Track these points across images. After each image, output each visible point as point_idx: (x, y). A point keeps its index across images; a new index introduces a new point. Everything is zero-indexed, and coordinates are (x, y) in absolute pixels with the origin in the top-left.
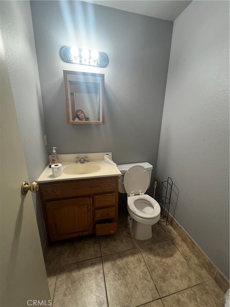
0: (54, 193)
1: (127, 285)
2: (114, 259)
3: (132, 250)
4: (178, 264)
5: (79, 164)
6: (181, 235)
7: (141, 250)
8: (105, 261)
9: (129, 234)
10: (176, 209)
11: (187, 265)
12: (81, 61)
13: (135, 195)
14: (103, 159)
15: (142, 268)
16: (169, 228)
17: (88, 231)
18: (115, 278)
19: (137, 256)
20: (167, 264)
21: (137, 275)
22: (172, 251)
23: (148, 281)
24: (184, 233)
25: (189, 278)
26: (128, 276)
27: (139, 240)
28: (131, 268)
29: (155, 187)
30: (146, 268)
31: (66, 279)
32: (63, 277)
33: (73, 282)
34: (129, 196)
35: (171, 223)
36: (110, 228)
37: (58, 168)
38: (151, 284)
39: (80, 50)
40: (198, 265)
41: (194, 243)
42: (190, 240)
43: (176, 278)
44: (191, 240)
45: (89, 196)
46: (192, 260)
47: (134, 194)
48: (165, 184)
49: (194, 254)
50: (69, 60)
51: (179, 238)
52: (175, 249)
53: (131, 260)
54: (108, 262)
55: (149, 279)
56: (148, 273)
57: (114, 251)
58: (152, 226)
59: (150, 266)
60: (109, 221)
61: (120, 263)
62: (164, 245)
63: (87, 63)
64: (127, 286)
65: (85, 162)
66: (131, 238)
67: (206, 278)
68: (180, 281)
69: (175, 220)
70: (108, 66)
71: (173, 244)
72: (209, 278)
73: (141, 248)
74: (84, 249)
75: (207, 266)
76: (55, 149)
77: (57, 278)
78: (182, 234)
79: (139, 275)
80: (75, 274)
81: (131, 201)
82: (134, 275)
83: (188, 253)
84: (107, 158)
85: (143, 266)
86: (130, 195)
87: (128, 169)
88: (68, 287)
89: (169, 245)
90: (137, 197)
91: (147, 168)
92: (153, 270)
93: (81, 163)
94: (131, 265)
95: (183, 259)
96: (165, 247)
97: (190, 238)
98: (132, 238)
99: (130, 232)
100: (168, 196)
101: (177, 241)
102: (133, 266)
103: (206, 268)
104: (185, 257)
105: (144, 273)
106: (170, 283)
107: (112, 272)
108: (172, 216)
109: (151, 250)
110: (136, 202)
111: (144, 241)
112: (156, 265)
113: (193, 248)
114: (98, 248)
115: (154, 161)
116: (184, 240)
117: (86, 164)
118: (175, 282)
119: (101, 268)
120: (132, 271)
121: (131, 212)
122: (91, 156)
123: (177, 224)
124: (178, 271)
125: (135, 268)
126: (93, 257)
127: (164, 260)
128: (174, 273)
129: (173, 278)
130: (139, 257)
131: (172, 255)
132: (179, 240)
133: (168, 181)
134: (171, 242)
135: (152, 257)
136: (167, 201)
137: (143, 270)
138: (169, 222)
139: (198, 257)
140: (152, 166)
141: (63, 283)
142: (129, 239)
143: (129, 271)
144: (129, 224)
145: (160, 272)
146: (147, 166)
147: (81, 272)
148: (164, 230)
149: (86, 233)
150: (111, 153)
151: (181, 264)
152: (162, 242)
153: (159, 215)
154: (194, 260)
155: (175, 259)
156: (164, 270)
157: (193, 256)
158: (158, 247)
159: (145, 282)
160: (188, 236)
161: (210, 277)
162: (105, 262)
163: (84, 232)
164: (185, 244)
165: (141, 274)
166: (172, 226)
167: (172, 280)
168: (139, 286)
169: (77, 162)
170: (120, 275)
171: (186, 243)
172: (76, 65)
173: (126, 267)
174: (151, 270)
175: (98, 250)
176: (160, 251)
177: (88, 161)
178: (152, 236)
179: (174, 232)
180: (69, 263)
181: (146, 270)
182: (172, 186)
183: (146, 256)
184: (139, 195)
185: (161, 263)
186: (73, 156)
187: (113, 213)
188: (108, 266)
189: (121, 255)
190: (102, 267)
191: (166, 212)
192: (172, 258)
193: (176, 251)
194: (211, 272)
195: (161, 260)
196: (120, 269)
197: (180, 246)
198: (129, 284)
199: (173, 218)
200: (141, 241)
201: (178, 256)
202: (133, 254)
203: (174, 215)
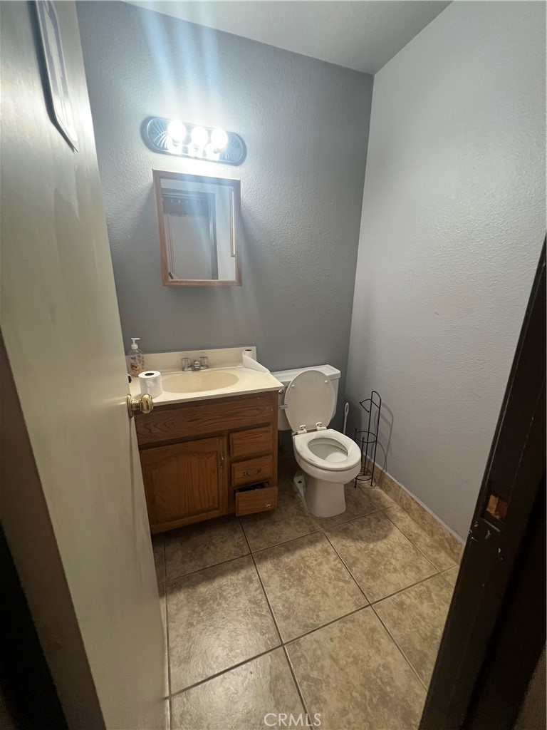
0: (150, 432)
1: (307, 594)
2: (277, 556)
3: (309, 537)
4: (397, 549)
5: (190, 374)
6: (398, 500)
7: (327, 534)
8: (260, 559)
9: (301, 509)
10: (388, 454)
11: (413, 549)
12: (186, 150)
13: (308, 431)
14: (240, 361)
15: (333, 563)
16: (375, 491)
17: (218, 509)
18: (283, 585)
19: (321, 545)
20: (378, 551)
21: (325, 576)
22: (385, 529)
23: (345, 581)
24: (405, 496)
25: (418, 568)
26: (308, 579)
27: (321, 518)
28: (311, 565)
29: (346, 414)
30: (339, 563)
31: (187, 599)
32: (181, 597)
33: (203, 602)
34: (297, 434)
35: (380, 480)
36: (264, 499)
37: (155, 380)
38: (353, 585)
39: (189, 128)
40: (432, 547)
41: (424, 510)
42: (416, 506)
43: (395, 570)
44: (419, 505)
45: (219, 435)
46: (422, 540)
47: (305, 430)
48: (367, 405)
49: (425, 530)
50: (163, 148)
51: (395, 506)
52: (389, 525)
53: (310, 553)
54: (267, 561)
55: (347, 579)
56: (344, 570)
57: (276, 542)
58: (345, 485)
59: (346, 559)
60: (261, 485)
61: (289, 560)
62: (370, 521)
63: (200, 155)
64: (309, 596)
65: (202, 368)
66: (305, 516)
67: (446, 565)
68: (402, 574)
69: (387, 474)
70: (245, 162)
71: (387, 517)
72: (451, 564)
73: (327, 531)
74: (214, 544)
75: (447, 544)
76: (136, 341)
77: (167, 600)
78: (401, 498)
79: (327, 575)
80: (204, 589)
81: (301, 442)
82: (319, 575)
83: (414, 528)
84: (248, 357)
85: (335, 560)
86: (299, 432)
87: (292, 380)
88: (194, 612)
89: (379, 521)
90: (314, 435)
91: (330, 376)
92: (354, 564)
93: (195, 369)
94: (310, 561)
95: (405, 541)
96: (372, 524)
97: (416, 503)
98: (307, 516)
99: (302, 506)
100: (373, 430)
101: (393, 513)
102: (315, 563)
103: (445, 548)
104: (408, 536)
105: (338, 570)
106: (385, 580)
107: (276, 576)
108: (381, 469)
109: (346, 532)
110: (312, 445)
111: (331, 518)
112: (358, 556)
113: (423, 518)
114: (241, 539)
115: (341, 361)
116: (406, 509)
117: (204, 371)
118: (393, 578)
119: (253, 573)
120: (314, 570)
121: (304, 462)
122: (213, 354)
123: (392, 481)
124: (398, 560)
125: (320, 564)
126: (234, 557)
127: (371, 546)
128: (391, 564)
129: (389, 572)
130: (326, 546)
131: (385, 537)
132: (395, 509)
133: (371, 400)
134: (382, 514)
135: (349, 543)
136: (372, 438)
137: (335, 566)
138: (375, 481)
139: (432, 534)
140: (339, 372)
141: (182, 606)
142: (301, 518)
143: (308, 571)
144: (298, 492)
145: (366, 566)
146: (330, 371)
147: (216, 584)
148: (368, 495)
149: (215, 514)
150: (255, 347)
151: (403, 548)
152: (365, 517)
153: (358, 463)
154: (425, 539)
155: (391, 543)
156: (374, 561)
157: (423, 534)
158: (358, 526)
159: (341, 584)
160: (412, 499)
161: (452, 562)
162: (260, 563)
163: (210, 510)
164: (407, 515)
165: (330, 571)
166: (381, 488)
167: (388, 575)
168: (330, 591)
169: (183, 370)
170: (292, 580)
171: (408, 513)
172: (177, 158)
173: (302, 566)
174: (349, 565)
175: (242, 543)
176: (365, 532)
177: (207, 367)
178: (345, 509)
179: (387, 497)
180: (188, 572)
181: (339, 566)
182: (380, 408)
183: (337, 543)
184: (316, 430)
185: (366, 552)
186: (175, 357)
187: (268, 467)
188: (266, 568)
189: (290, 547)
190: (254, 570)
191: (369, 461)
192: (385, 541)
193: (392, 529)
194: (453, 552)
195: (366, 546)
196: (290, 570)
197: (398, 520)
198: (311, 591)
199: (384, 471)
200: (326, 519)
201: (396, 536)
202: (312, 542)
203: (385, 466)
